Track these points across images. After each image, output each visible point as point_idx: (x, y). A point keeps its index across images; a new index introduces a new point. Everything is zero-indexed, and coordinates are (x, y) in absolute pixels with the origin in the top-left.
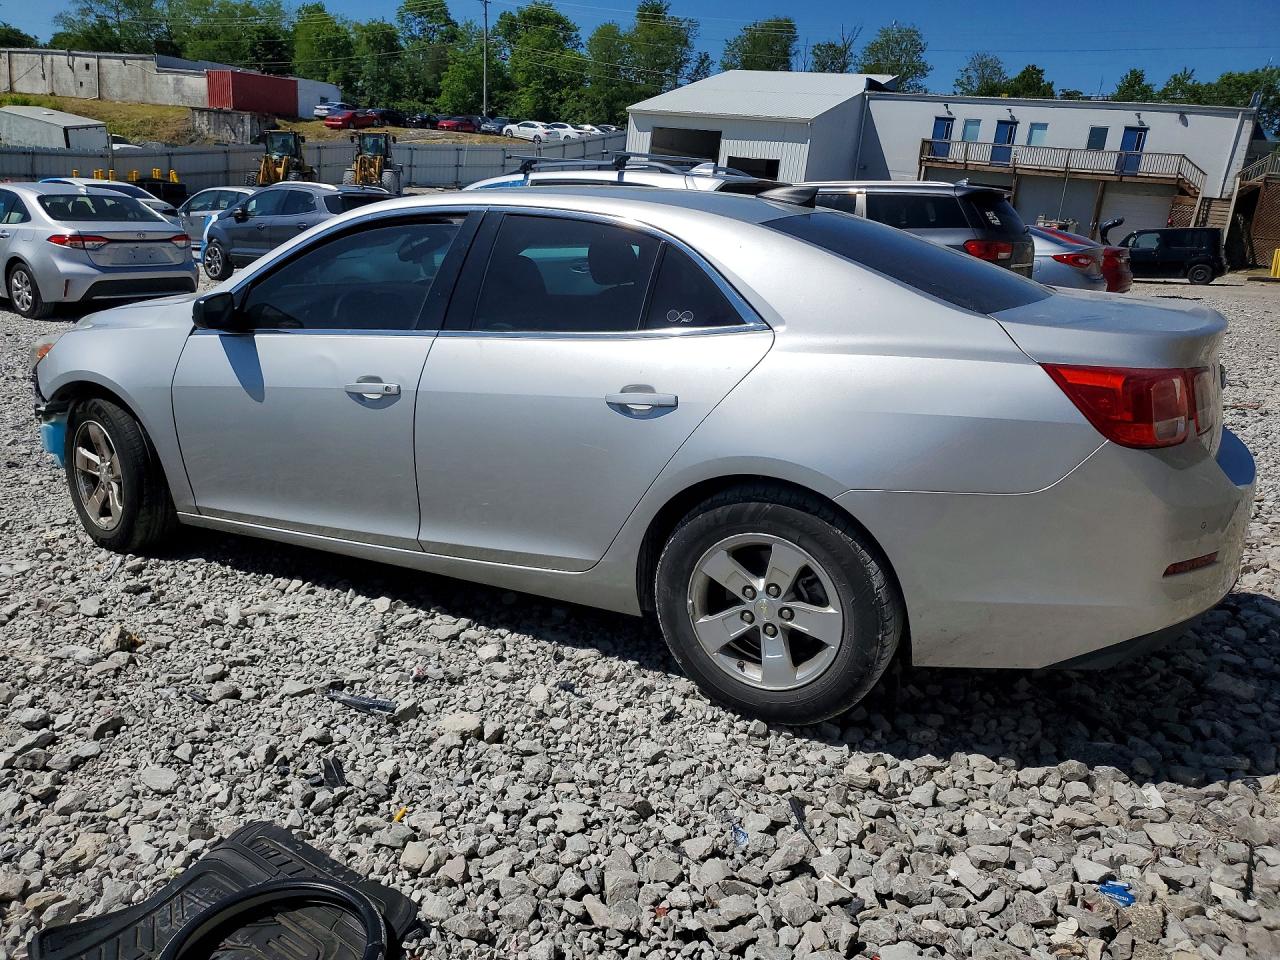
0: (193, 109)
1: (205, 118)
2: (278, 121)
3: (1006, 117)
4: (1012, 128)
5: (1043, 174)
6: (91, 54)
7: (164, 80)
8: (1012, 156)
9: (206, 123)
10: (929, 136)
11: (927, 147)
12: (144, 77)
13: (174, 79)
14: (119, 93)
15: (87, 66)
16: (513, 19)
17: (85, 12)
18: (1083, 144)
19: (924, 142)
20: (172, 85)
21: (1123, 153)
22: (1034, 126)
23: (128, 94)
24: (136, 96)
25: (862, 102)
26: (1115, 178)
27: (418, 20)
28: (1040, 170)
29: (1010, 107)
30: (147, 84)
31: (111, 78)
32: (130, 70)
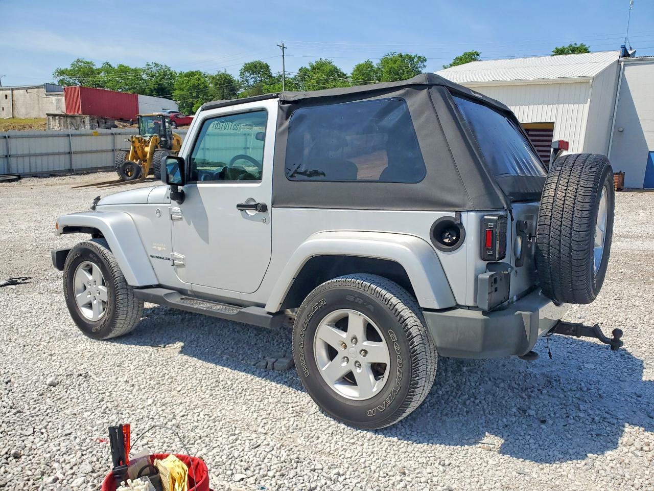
0: (48, 115)
1: (57, 121)
2: (116, 123)
7: (50, 100)
9: (58, 125)
12: (38, 100)
13: (56, 100)
14: (24, 113)
15: (6, 97)
16: (307, 70)
20: (55, 104)
23: (29, 113)
24: (34, 114)
25: (618, 69)
27: (252, 76)
30: (40, 105)
31: (19, 103)
32: (30, 97)
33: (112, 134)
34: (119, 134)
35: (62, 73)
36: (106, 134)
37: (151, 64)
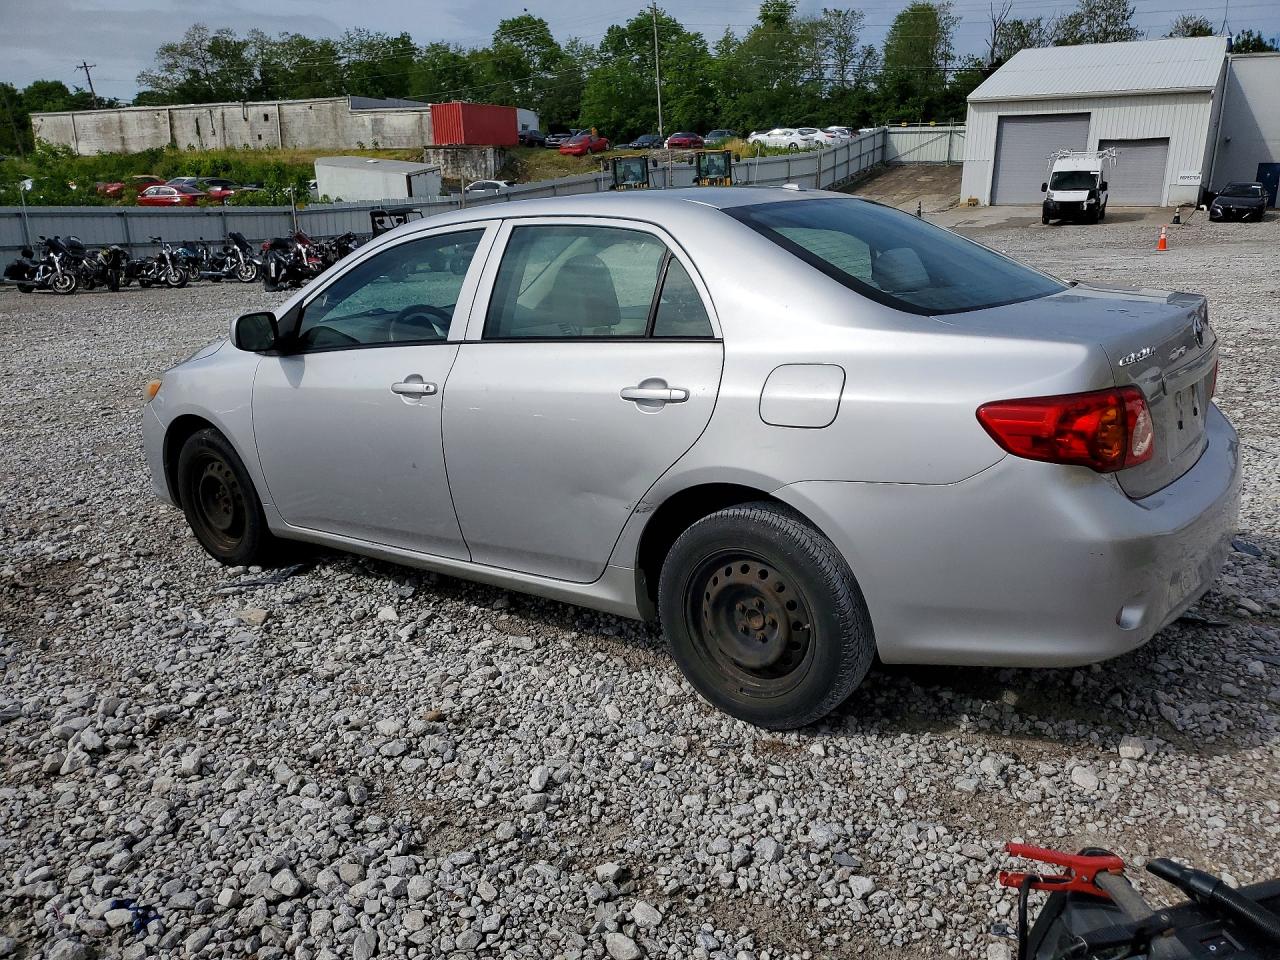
0: (426, 148)
1: (441, 157)
6: (271, 102)
7: (360, 121)
12: (335, 122)
13: (373, 120)
14: (306, 142)
20: (370, 127)
23: (317, 142)
30: (339, 129)
31: (295, 127)
32: (317, 117)
37: (352, 31)
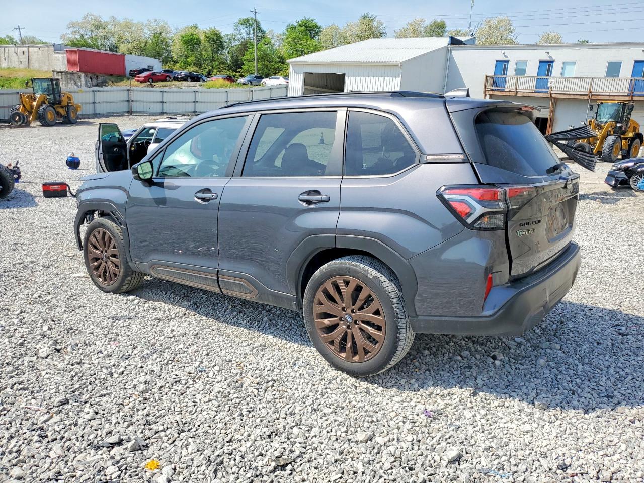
0: (53, 72)
1: (60, 77)
3: (545, 58)
4: (549, 66)
5: (572, 97)
8: (549, 85)
10: (492, 74)
11: (490, 81)
12: (48, 57)
13: (61, 58)
15: (23, 52)
16: (294, 26)
17: (75, 32)
18: (603, 74)
19: (487, 77)
21: (633, 79)
22: (565, 63)
24: (45, 68)
25: (446, 52)
26: (627, 98)
28: (570, 94)
29: (547, 51)
30: (50, 61)
31: (34, 58)
32: (42, 53)
33: (93, 91)
34: (99, 91)
35: (73, 25)
36: (89, 91)
